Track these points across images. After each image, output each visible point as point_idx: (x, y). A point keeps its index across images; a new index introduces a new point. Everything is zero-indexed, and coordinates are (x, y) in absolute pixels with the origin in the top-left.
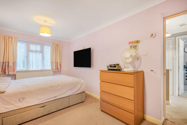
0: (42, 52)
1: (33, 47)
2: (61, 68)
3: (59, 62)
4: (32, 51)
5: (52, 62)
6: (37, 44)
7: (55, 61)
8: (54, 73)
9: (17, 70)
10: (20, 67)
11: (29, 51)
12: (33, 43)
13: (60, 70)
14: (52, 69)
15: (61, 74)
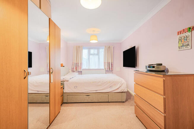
0: (98, 54)
1: (92, 51)
2: (113, 67)
3: (110, 62)
4: (92, 54)
5: (105, 63)
6: (95, 48)
7: (107, 62)
8: (107, 72)
9: (83, 69)
10: (84, 66)
11: (89, 54)
12: (92, 48)
13: (112, 69)
14: (105, 69)
15: (112, 73)
